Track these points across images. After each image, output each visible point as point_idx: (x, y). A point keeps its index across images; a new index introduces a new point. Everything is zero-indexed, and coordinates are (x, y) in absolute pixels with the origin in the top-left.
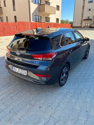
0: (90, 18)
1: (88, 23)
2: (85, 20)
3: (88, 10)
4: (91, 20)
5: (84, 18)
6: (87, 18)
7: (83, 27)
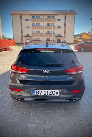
0: (29, 35)
1: (28, 40)
2: (24, 37)
3: (26, 27)
4: (30, 36)
5: (24, 35)
6: (27, 35)
7: (24, 43)
